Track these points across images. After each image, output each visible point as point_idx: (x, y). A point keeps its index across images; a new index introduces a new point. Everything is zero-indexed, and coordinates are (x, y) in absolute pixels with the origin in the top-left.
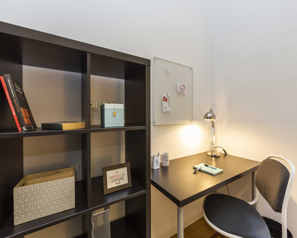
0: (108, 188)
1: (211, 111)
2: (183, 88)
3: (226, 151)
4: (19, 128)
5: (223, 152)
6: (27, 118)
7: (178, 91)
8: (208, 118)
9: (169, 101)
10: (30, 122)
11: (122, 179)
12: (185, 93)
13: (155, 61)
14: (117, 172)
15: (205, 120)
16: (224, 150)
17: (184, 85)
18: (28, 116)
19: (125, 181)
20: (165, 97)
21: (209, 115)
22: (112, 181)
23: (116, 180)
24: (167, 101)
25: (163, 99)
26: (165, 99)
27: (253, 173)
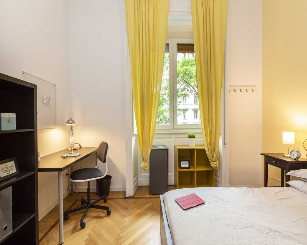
0: (1, 177)
1: (71, 119)
2: (49, 100)
3: (81, 146)
5: (79, 147)
8: (69, 123)
11: (12, 169)
12: (50, 104)
13: (24, 75)
14: (7, 165)
15: (67, 125)
16: (80, 145)
17: (49, 98)
19: (14, 171)
21: (70, 122)
22: (3, 172)
23: (6, 171)
27: (96, 153)
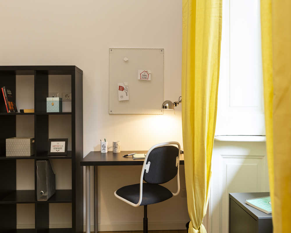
0: (51, 152)
2: (146, 74)
4: (8, 111)
6: (12, 106)
7: (139, 78)
9: (126, 90)
10: (13, 108)
11: (61, 148)
12: (149, 79)
13: (111, 52)
14: (58, 144)
18: (12, 105)
19: (63, 150)
20: (121, 86)
22: (54, 149)
23: (57, 148)
24: (124, 90)
25: (119, 88)
26: (121, 88)
